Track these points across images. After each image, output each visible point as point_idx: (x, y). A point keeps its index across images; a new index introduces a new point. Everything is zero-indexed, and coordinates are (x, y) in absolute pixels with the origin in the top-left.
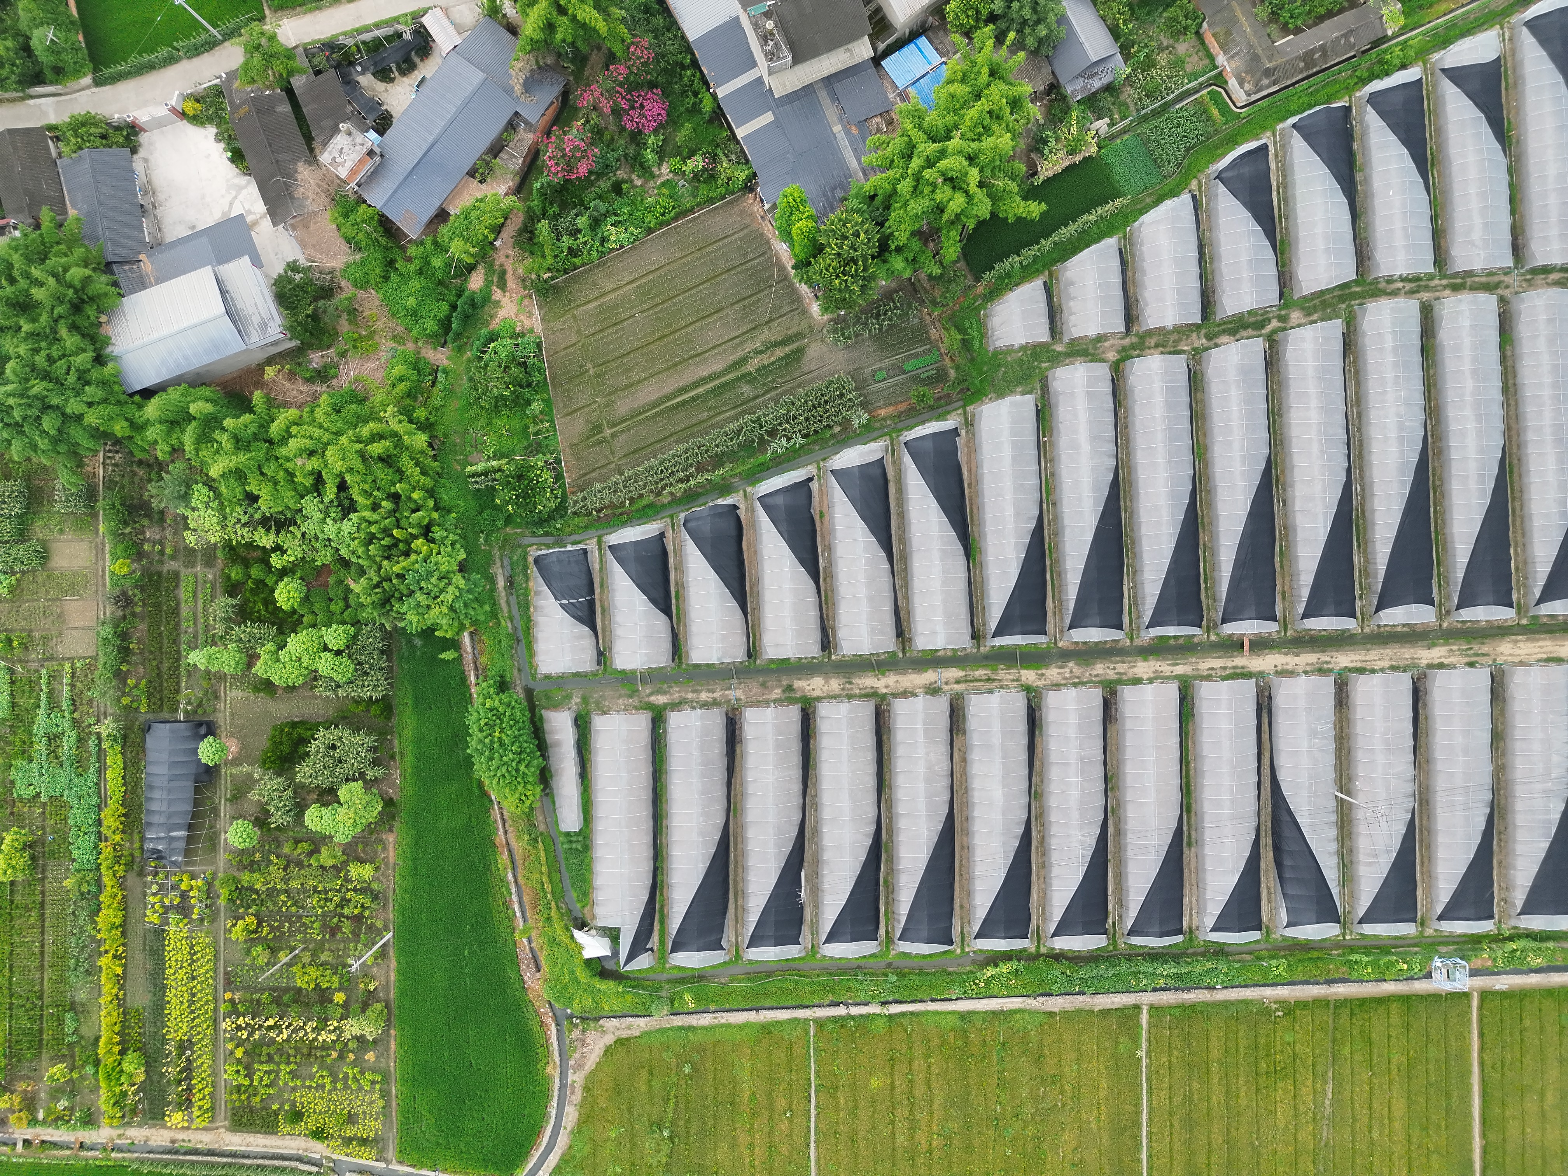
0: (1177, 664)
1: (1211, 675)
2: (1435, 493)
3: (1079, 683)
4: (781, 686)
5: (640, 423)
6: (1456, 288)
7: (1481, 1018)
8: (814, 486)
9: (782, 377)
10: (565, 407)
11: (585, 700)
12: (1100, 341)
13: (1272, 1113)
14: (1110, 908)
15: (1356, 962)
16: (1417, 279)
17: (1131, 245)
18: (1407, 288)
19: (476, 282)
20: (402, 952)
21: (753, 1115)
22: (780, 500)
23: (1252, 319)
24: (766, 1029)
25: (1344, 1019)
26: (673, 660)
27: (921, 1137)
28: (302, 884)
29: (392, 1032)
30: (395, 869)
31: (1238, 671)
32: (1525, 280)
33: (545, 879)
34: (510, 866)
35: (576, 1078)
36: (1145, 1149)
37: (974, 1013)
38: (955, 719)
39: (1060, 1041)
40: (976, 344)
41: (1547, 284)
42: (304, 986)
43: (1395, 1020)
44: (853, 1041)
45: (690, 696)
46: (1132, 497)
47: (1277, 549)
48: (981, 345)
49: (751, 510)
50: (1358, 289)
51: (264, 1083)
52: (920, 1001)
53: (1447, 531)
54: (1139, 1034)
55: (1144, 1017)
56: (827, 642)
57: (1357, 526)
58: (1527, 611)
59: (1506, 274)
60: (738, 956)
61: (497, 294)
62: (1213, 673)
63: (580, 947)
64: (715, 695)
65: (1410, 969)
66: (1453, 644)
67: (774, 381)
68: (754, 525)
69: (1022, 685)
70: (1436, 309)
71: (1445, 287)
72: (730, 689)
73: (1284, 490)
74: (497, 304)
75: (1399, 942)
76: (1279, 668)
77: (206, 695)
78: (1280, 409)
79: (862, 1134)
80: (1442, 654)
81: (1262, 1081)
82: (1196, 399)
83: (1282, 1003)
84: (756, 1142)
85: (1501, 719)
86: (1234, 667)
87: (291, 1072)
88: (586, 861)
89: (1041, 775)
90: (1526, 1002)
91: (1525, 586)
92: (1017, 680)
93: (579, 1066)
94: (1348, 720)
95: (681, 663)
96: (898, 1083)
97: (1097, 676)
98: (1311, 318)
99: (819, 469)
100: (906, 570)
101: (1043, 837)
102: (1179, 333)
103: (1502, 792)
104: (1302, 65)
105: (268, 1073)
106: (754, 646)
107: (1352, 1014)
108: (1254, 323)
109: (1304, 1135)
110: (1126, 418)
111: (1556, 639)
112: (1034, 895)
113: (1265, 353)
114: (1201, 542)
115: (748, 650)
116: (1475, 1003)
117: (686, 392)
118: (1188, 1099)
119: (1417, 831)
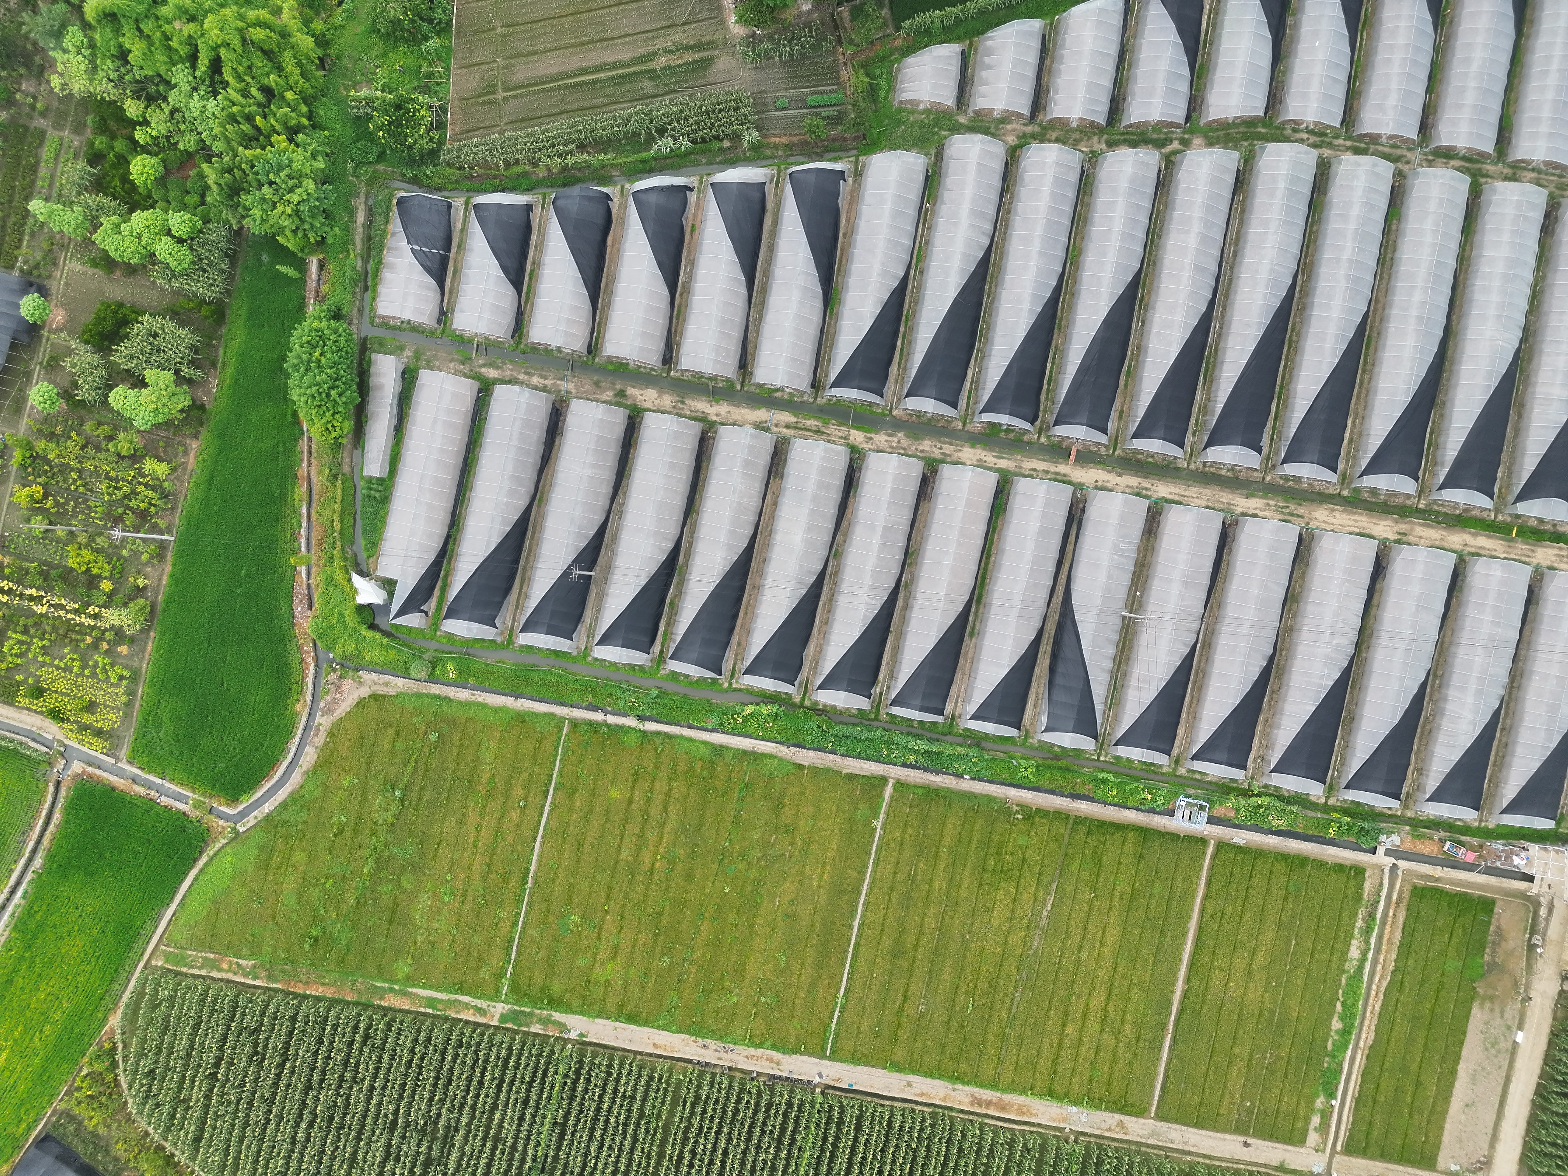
0: (1002, 458)
1: (1031, 475)
2: (1289, 348)
3: (904, 454)
4: (614, 389)
5: (534, 93)
6: (1358, 151)
7: (1212, 866)
8: (692, 197)
9: (686, 81)
10: (463, 58)
11: (417, 356)
12: (1003, 123)
13: (989, 910)
14: (881, 676)
15: (1104, 781)
16: (1322, 133)
17: (1056, 34)
18: (1311, 141)
20: (180, 557)
21: (489, 796)
22: (653, 198)
23: (1155, 136)
24: (521, 718)
25: (1080, 836)
26: (512, 337)
27: (646, 858)
28: (96, 467)
29: (152, 634)
30: (191, 475)
31: (1059, 478)
32: (1427, 159)
33: (336, 517)
34: (305, 498)
35: (323, 721)
36: (859, 916)
37: (726, 748)
38: (776, 461)
39: (802, 793)
40: (882, 94)
41: (1447, 168)
42: (74, 566)
43: (1129, 848)
44: (603, 749)
45: (521, 377)
46: (997, 282)
47: (1125, 367)
48: (886, 98)
49: (624, 207)
50: (1263, 131)
51: (14, 651)
52: (678, 725)
53: (1292, 386)
54: (879, 806)
55: (888, 791)
56: (669, 356)
57: (1207, 363)
58: (1350, 482)
59: (1409, 149)
60: (510, 641)
62: (1035, 474)
63: (355, 592)
64: (546, 382)
65: (1154, 800)
66: (1271, 499)
67: (677, 83)
68: (623, 222)
69: (848, 444)
70: (1333, 167)
71: (1348, 149)
72: (562, 379)
73: (1146, 311)
75: (1150, 775)
76: (1100, 484)
77: (44, 258)
78: (1161, 230)
79: (589, 840)
80: (1258, 505)
81: (987, 876)
82: (1082, 201)
83: (1023, 807)
84: (485, 824)
85: (1300, 582)
86: (1057, 473)
87: (43, 647)
88: (381, 513)
89: (846, 535)
90: (1259, 862)
91: (1354, 457)
92: (845, 438)
93: (328, 711)
94: (1153, 549)
95: (520, 343)
96: (636, 798)
97: (922, 451)
98: (1212, 146)
99: (701, 182)
100: (763, 304)
101: (833, 595)
102: (1081, 132)
103: (1285, 653)
105: (19, 642)
106: (597, 344)
107: (1088, 833)
108: (1156, 140)
109: (1015, 939)
110: (1010, 203)
111: (1372, 517)
112: (811, 648)
113: (1160, 171)
114: (1054, 343)
115: (590, 345)
116: (1210, 850)
117: (587, 73)
118: (912, 878)
119: (1193, 671)
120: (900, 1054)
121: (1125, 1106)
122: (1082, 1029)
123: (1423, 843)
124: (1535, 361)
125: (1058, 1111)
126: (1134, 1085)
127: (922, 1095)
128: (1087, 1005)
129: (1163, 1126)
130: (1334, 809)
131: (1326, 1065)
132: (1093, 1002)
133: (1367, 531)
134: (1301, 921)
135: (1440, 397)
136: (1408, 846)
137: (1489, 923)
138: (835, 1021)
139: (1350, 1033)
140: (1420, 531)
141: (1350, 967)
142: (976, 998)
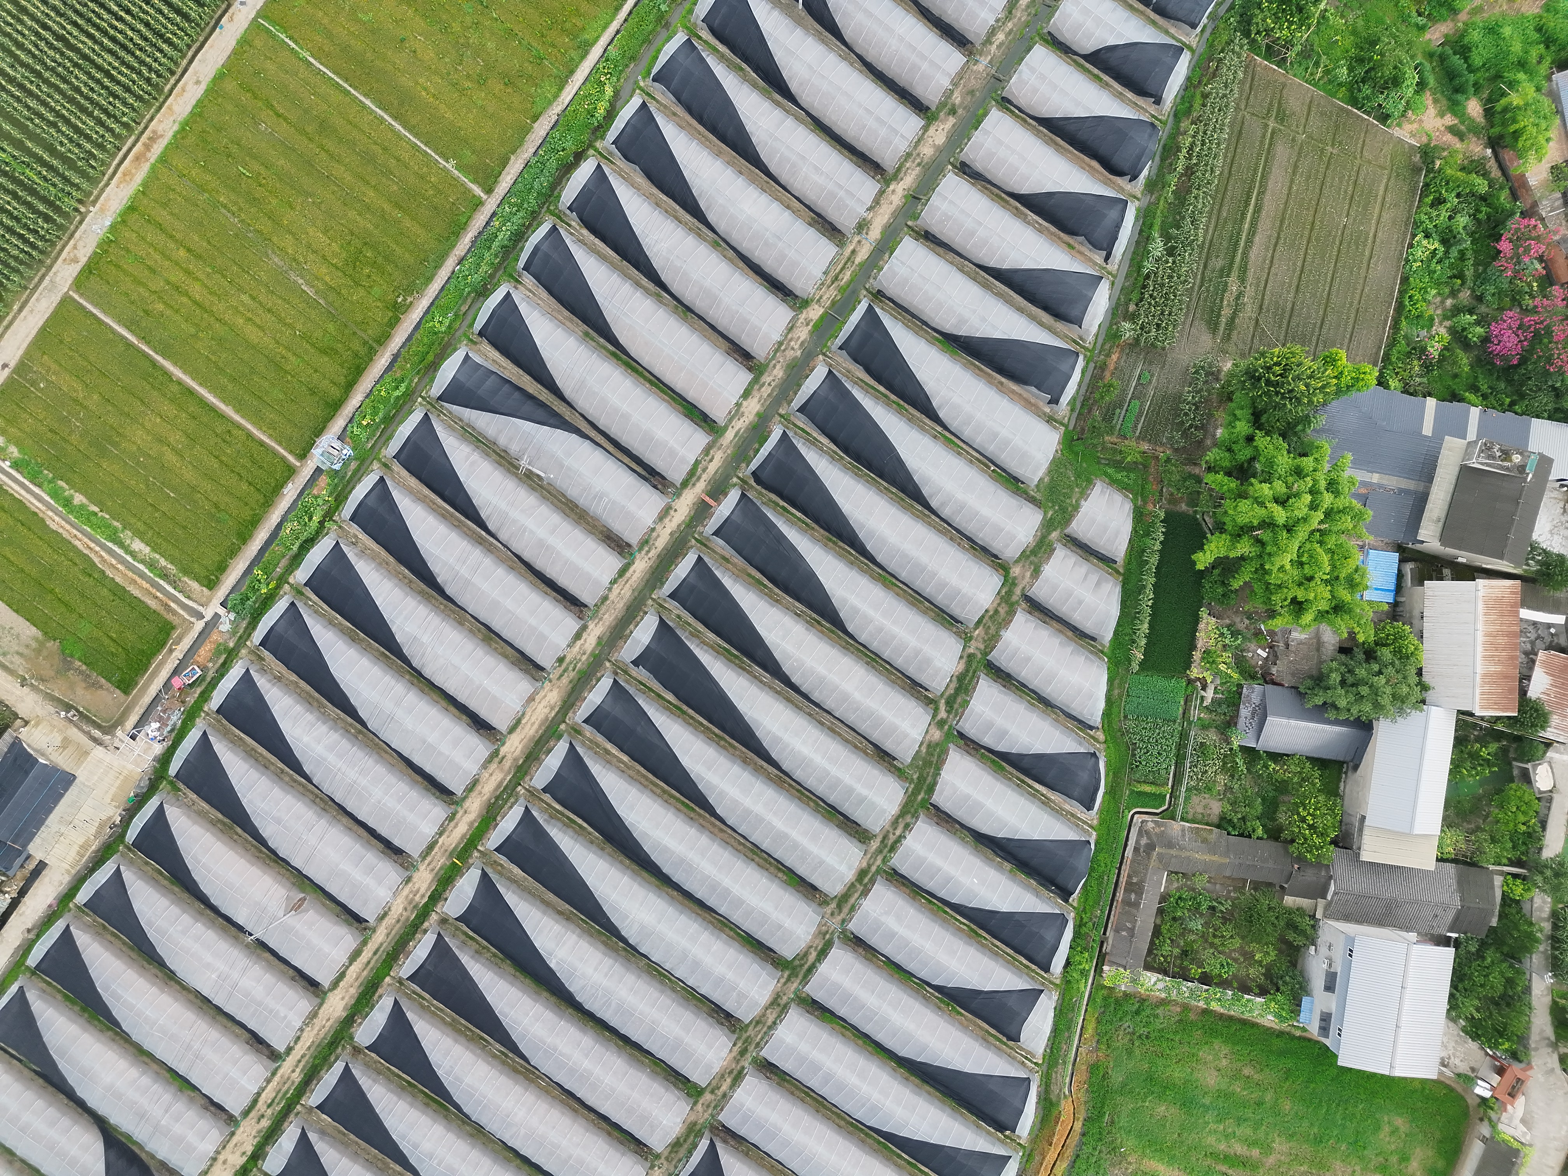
0: (735, 436)
1: (707, 455)
2: (716, 735)
3: (779, 347)
4: (960, 106)
5: (1259, 155)
6: (862, 874)
7: (275, 453)
8: (1098, 257)
9: (1205, 300)
12: (1035, 567)
13: (325, 232)
14: (585, 232)
15: (397, 388)
16: (893, 849)
17: (1092, 652)
18: (891, 836)
19: (1474, 108)
22: (1113, 214)
23: (959, 700)
25: (356, 346)
26: (1049, 33)
31: (694, 479)
32: (827, 932)
36: (373, 107)
37: (583, 57)
38: (827, 228)
39: (509, 108)
40: (1110, 472)
41: (811, 947)
43: (326, 386)
45: (1010, 25)
46: (895, 502)
47: (766, 582)
49: (1121, 190)
50: (920, 798)
52: (626, 20)
53: (680, 720)
54: (467, 175)
55: (477, 190)
57: (736, 657)
58: (569, 734)
59: (843, 921)
61: (1449, 120)
62: (707, 459)
64: (994, 46)
65: (360, 425)
67: (1208, 291)
69: (812, 301)
70: (859, 844)
71: (869, 866)
72: (990, 62)
73: (807, 622)
74: (1442, 115)
75: (386, 437)
76: (672, 512)
78: (873, 667)
80: (587, 645)
81: (358, 243)
82: (932, 610)
83: (407, 308)
85: (500, 650)
86: (699, 478)
89: (730, 260)
90: (260, 498)
91: (590, 748)
92: (818, 302)
95: (1042, 38)
97: (774, 366)
98: (925, 745)
99: (1109, 273)
102: (994, 634)
103: (442, 607)
104: (1135, 880)
106: (1007, 109)
107: (356, 355)
108: (955, 698)
109: (288, 243)
110: (959, 544)
111: (530, 740)
112: (640, 179)
113: (926, 690)
114: (816, 527)
115: (1009, 102)
116: (291, 459)
117: (1255, 212)
118: (388, 173)
119: (463, 518)
120: (230, 86)
121: (91, 272)
122: (177, 264)
123: (210, 650)
124: (602, 947)
125: (113, 209)
126: (105, 288)
127: (183, 90)
128: (197, 279)
129: (56, 299)
130: (278, 587)
131: (46, 472)
132: (197, 286)
133: (518, 730)
134: (188, 510)
135: (609, 848)
136: (215, 636)
137: (109, 680)
138: (287, 40)
139: (64, 506)
140: (498, 777)
141: (126, 536)
142: (249, 181)
